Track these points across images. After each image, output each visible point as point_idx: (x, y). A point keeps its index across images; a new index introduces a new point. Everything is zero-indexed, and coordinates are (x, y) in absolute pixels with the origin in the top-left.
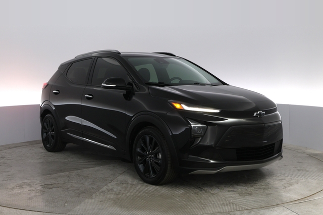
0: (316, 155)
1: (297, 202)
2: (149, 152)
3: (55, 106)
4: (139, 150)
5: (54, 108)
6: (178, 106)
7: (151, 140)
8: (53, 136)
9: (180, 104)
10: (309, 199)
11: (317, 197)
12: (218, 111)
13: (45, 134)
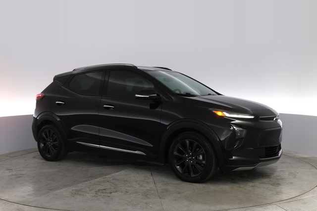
0: (305, 158)
1: (288, 201)
2: (189, 154)
3: (59, 117)
4: (175, 153)
5: (59, 119)
6: (219, 113)
7: (191, 143)
8: (54, 146)
9: (222, 112)
10: (299, 198)
11: (306, 197)
12: (253, 117)
13: (42, 145)
